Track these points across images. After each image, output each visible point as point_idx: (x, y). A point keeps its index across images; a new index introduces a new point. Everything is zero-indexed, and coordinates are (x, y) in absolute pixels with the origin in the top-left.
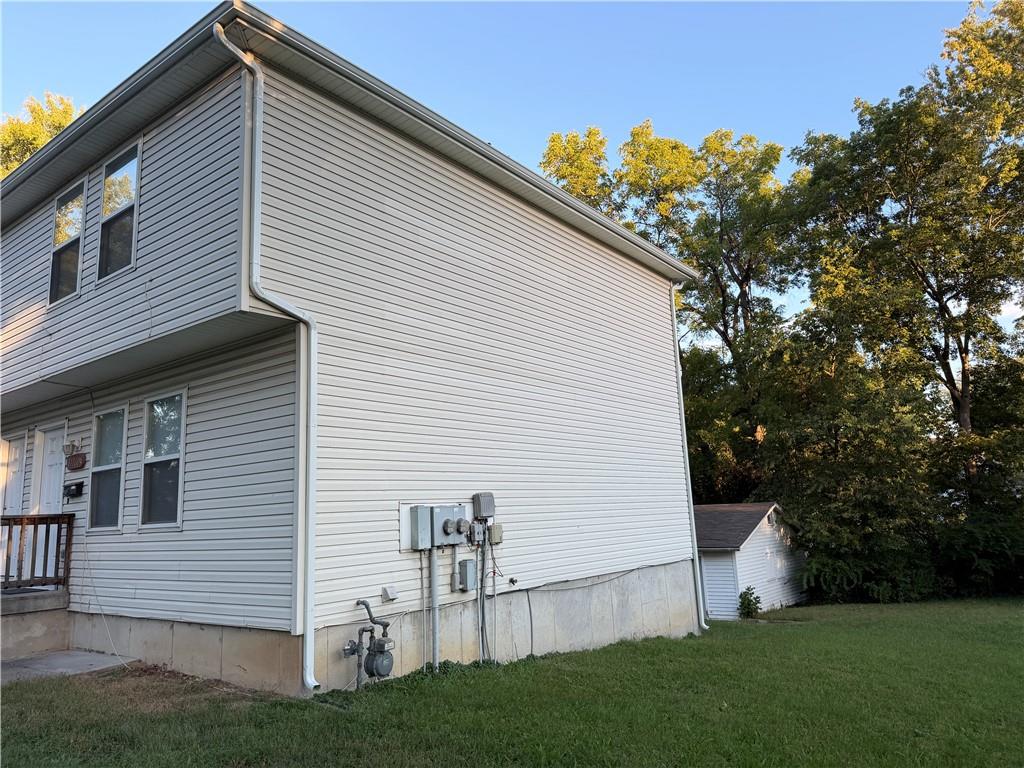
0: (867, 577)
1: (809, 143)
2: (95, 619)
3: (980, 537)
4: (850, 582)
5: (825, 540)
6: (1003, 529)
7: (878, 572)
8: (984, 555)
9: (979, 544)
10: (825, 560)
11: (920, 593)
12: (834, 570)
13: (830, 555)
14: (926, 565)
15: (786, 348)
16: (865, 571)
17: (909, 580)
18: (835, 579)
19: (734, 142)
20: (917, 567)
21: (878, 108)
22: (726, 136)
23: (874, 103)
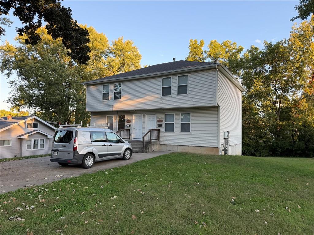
0: (255, 151)
1: (251, 48)
2: (167, 146)
3: (280, 144)
4: (251, 152)
5: (248, 143)
6: (284, 143)
7: (257, 150)
8: (280, 148)
9: (279, 145)
10: (246, 147)
11: (265, 155)
12: (248, 149)
13: (247, 146)
14: (267, 149)
15: (245, 100)
16: (254, 150)
17: (263, 152)
18: (248, 151)
19: (231, 44)
20: (265, 149)
21: (269, 44)
22: (229, 42)
23: (269, 42)
